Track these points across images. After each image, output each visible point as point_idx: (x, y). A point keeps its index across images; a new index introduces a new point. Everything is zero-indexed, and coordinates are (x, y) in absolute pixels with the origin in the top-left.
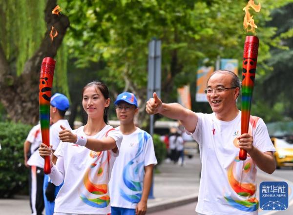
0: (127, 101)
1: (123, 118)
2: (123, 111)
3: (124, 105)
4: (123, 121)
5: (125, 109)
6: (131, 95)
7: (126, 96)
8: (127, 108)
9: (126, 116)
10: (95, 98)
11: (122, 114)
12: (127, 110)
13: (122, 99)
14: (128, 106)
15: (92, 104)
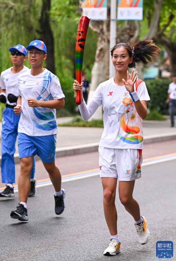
0: (37, 47)
1: (33, 62)
2: (33, 55)
3: (34, 51)
4: (33, 64)
5: (35, 54)
6: (41, 43)
7: (37, 43)
8: (37, 53)
9: (36, 60)
10: (123, 57)
11: (32, 58)
12: (37, 55)
13: (33, 45)
14: (38, 52)
15: (121, 61)
